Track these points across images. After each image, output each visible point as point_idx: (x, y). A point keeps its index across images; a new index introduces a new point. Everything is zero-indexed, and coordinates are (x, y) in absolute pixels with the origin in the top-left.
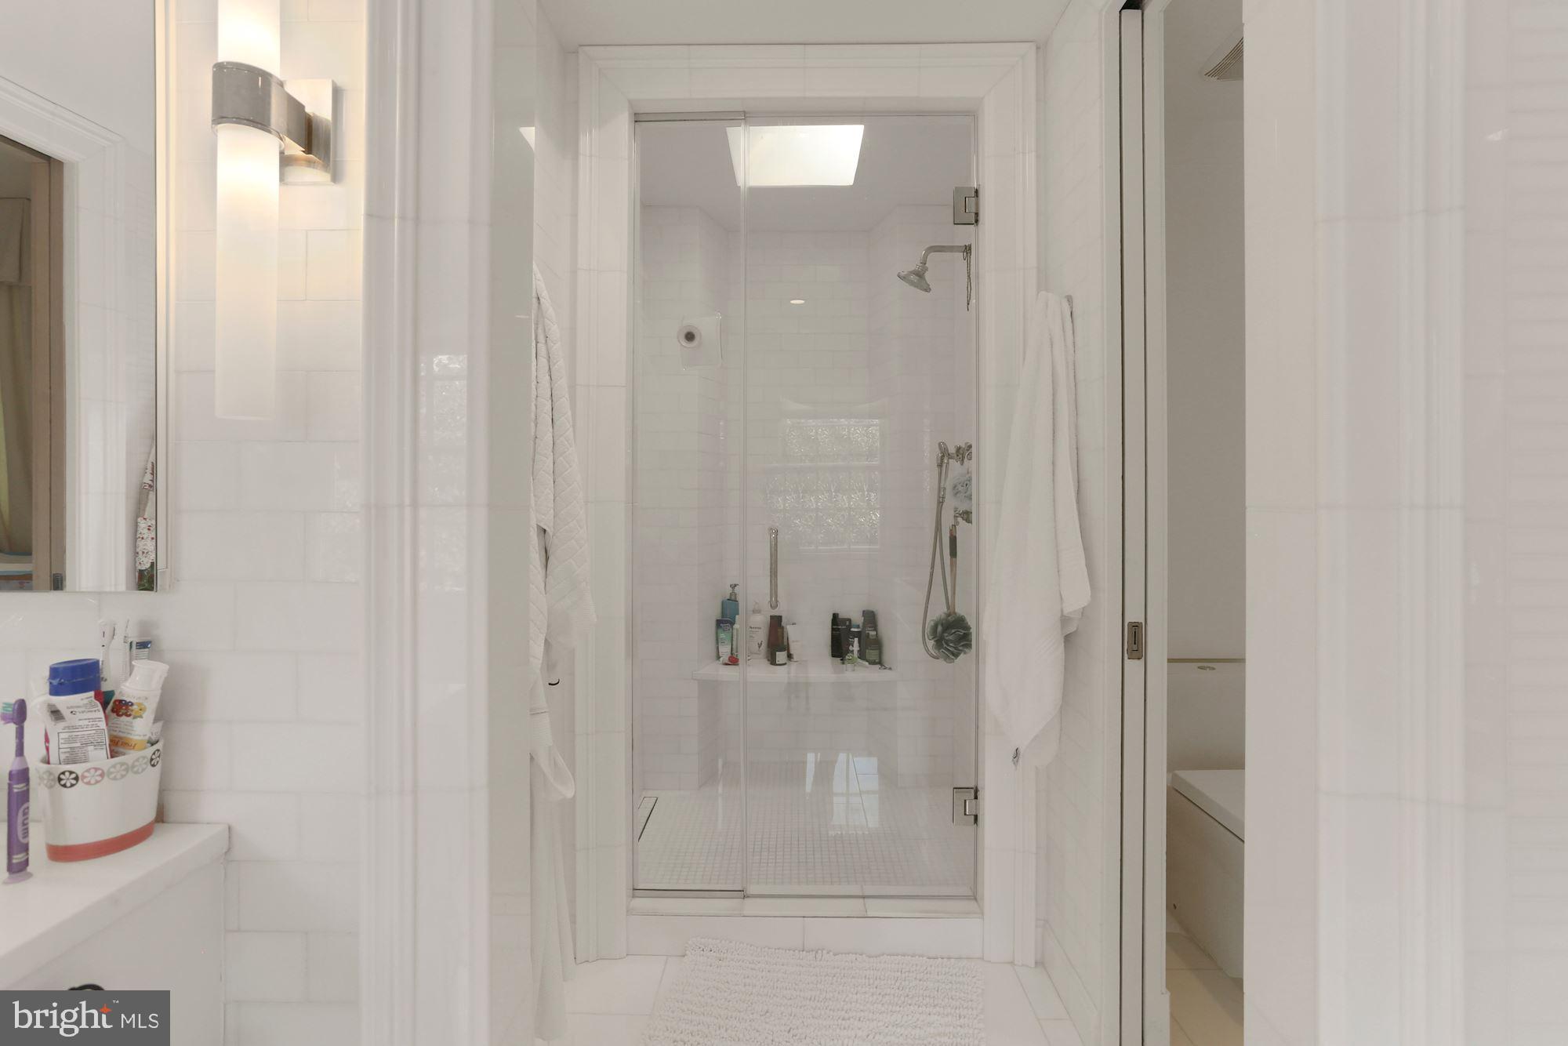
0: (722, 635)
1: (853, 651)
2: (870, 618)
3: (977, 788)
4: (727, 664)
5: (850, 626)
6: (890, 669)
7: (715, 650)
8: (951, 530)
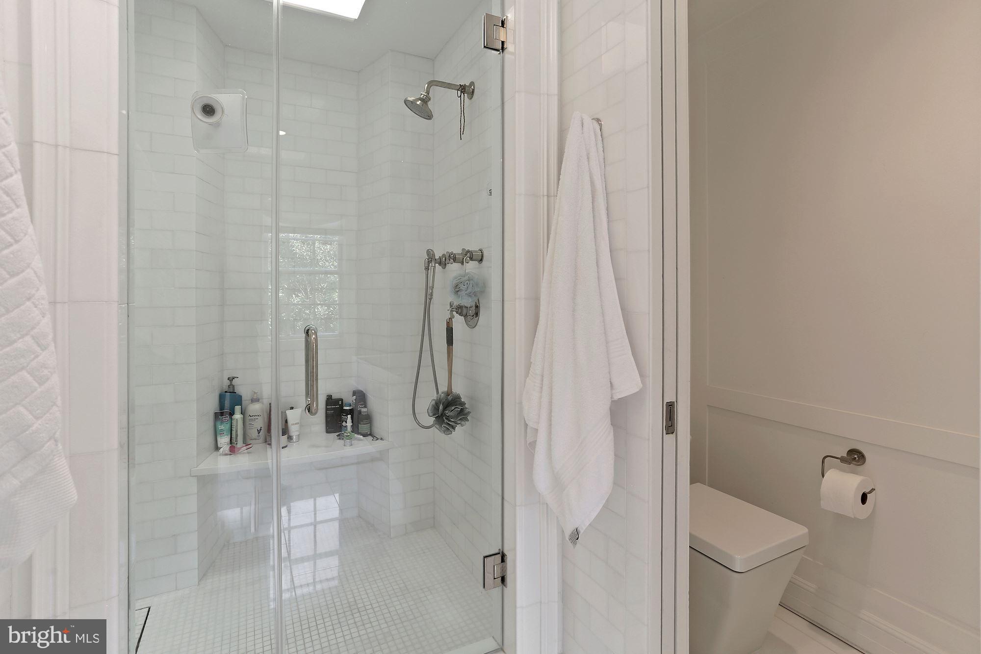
0: (221, 427)
1: (346, 426)
2: (361, 397)
3: (503, 552)
4: (226, 455)
5: (342, 406)
6: (382, 439)
7: (213, 442)
8: (448, 323)
